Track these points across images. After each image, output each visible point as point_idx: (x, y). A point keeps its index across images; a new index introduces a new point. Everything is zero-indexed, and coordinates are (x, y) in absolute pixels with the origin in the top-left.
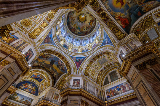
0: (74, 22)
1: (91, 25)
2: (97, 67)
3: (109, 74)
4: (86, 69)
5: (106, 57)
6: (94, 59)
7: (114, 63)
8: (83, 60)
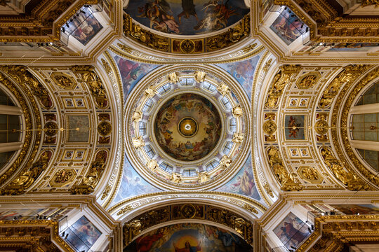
0: (197, 109)
1: (163, 133)
2: (75, 103)
3: (17, 117)
4: (98, 79)
5: (89, 147)
6: (105, 116)
7: (49, 154)
8: (125, 85)
